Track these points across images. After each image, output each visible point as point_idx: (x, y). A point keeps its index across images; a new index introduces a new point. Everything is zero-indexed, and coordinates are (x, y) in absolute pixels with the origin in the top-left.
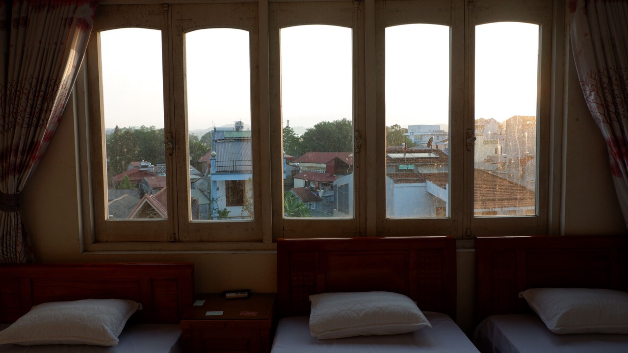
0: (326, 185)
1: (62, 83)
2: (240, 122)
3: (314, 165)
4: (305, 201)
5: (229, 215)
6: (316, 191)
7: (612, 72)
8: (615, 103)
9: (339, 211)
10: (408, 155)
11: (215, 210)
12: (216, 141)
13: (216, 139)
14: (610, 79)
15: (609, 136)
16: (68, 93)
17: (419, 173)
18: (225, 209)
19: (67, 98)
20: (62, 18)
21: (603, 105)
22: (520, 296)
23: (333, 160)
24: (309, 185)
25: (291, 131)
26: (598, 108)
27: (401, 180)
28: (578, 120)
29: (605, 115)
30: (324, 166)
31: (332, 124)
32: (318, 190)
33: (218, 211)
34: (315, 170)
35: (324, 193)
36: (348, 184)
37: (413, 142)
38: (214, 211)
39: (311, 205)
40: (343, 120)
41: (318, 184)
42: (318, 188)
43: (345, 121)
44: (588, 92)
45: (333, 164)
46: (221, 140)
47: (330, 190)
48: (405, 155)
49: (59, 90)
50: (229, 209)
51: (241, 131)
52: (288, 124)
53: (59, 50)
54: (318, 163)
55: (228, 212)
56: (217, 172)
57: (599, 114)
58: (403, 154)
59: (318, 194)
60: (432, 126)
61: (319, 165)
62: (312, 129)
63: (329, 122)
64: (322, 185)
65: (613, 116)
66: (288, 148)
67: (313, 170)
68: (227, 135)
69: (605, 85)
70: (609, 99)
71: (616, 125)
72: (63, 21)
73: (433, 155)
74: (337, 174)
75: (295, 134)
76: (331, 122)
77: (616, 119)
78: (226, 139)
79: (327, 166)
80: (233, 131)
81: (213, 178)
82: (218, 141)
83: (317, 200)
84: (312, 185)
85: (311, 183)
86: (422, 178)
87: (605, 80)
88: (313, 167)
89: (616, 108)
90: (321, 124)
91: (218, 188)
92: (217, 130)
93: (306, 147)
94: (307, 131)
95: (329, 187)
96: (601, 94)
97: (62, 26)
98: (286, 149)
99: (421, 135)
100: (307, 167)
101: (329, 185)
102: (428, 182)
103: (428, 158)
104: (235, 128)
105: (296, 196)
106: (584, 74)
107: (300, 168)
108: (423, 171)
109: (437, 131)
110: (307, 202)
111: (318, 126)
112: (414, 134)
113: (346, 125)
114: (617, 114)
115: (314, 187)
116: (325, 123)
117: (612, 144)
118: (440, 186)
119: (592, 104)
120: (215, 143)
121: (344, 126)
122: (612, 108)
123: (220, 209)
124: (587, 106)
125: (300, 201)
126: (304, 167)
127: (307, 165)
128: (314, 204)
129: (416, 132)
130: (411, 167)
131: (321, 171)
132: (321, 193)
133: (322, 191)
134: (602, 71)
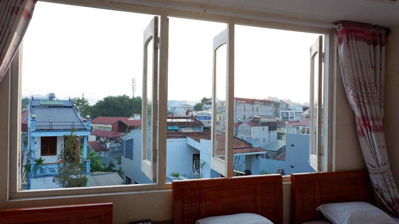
0: (112, 139)
1: (5, 59)
2: (53, 94)
3: (103, 125)
4: (97, 151)
5: (44, 162)
6: (104, 144)
7: (361, 80)
8: (362, 96)
9: (126, 157)
10: (174, 120)
11: (33, 159)
12: (33, 107)
13: (33, 105)
14: (360, 83)
15: (359, 114)
16: (7, 67)
17: (182, 132)
18: (41, 158)
19: (5, 71)
20: (10, 7)
21: (357, 97)
22: (317, 209)
23: (117, 122)
24: (100, 140)
25: (86, 102)
26: (354, 98)
27: (171, 136)
28: (341, 105)
29: (358, 103)
30: (111, 126)
31: (116, 98)
32: (106, 143)
33: (35, 160)
34: (104, 129)
35: (110, 145)
36: (133, 139)
37: (169, 111)
38: (31, 160)
39: (101, 153)
40: (123, 96)
41: (106, 139)
42: (106, 142)
43: (125, 96)
44: (348, 90)
45: (117, 125)
46: (37, 106)
47: (114, 143)
48: (172, 120)
49: (2, 64)
50: (43, 158)
51: (54, 100)
52: (83, 96)
53: (5, 32)
54: (106, 124)
55: (43, 160)
56: (36, 130)
57: (354, 102)
58: (171, 119)
59: (106, 146)
60: (181, 101)
61: (106, 126)
62: (101, 101)
63: (114, 96)
64: (109, 140)
65: (362, 103)
66: (83, 113)
67: (102, 129)
68: (42, 103)
69: (358, 86)
70: (360, 94)
71: (363, 108)
72: (11, 9)
73: (189, 120)
74: (120, 132)
75: (89, 104)
76: (115, 96)
77: (363, 105)
78: (42, 105)
79: (112, 126)
80: (47, 100)
81: (33, 135)
82: (35, 107)
83: (106, 150)
84: (102, 140)
85: (101, 138)
86: (185, 135)
87: (358, 83)
88: (102, 127)
89: (363, 100)
90: (108, 97)
91: (36, 142)
92: (34, 98)
93: (97, 113)
94: (98, 102)
95: (114, 141)
96: (356, 91)
97: (10, 13)
98: (82, 114)
99: (175, 107)
100: (98, 127)
101: (114, 139)
102: (188, 138)
103: (186, 122)
104: (48, 97)
105: (90, 148)
106: (347, 79)
107: (93, 128)
108: (184, 130)
109: (184, 105)
110: (98, 151)
111: (106, 99)
112: (170, 106)
113: (126, 99)
114: (364, 102)
115: (103, 141)
116: (111, 97)
117: (361, 119)
118: (196, 140)
119: (350, 96)
120: (32, 108)
121: (124, 100)
122: (361, 99)
123: (37, 158)
124: (347, 97)
125: (93, 151)
126: (96, 127)
127: (98, 126)
128: (103, 153)
129: (171, 105)
130: (176, 128)
131: (108, 130)
132: (108, 145)
133: (109, 143)
134: (356, 78)
